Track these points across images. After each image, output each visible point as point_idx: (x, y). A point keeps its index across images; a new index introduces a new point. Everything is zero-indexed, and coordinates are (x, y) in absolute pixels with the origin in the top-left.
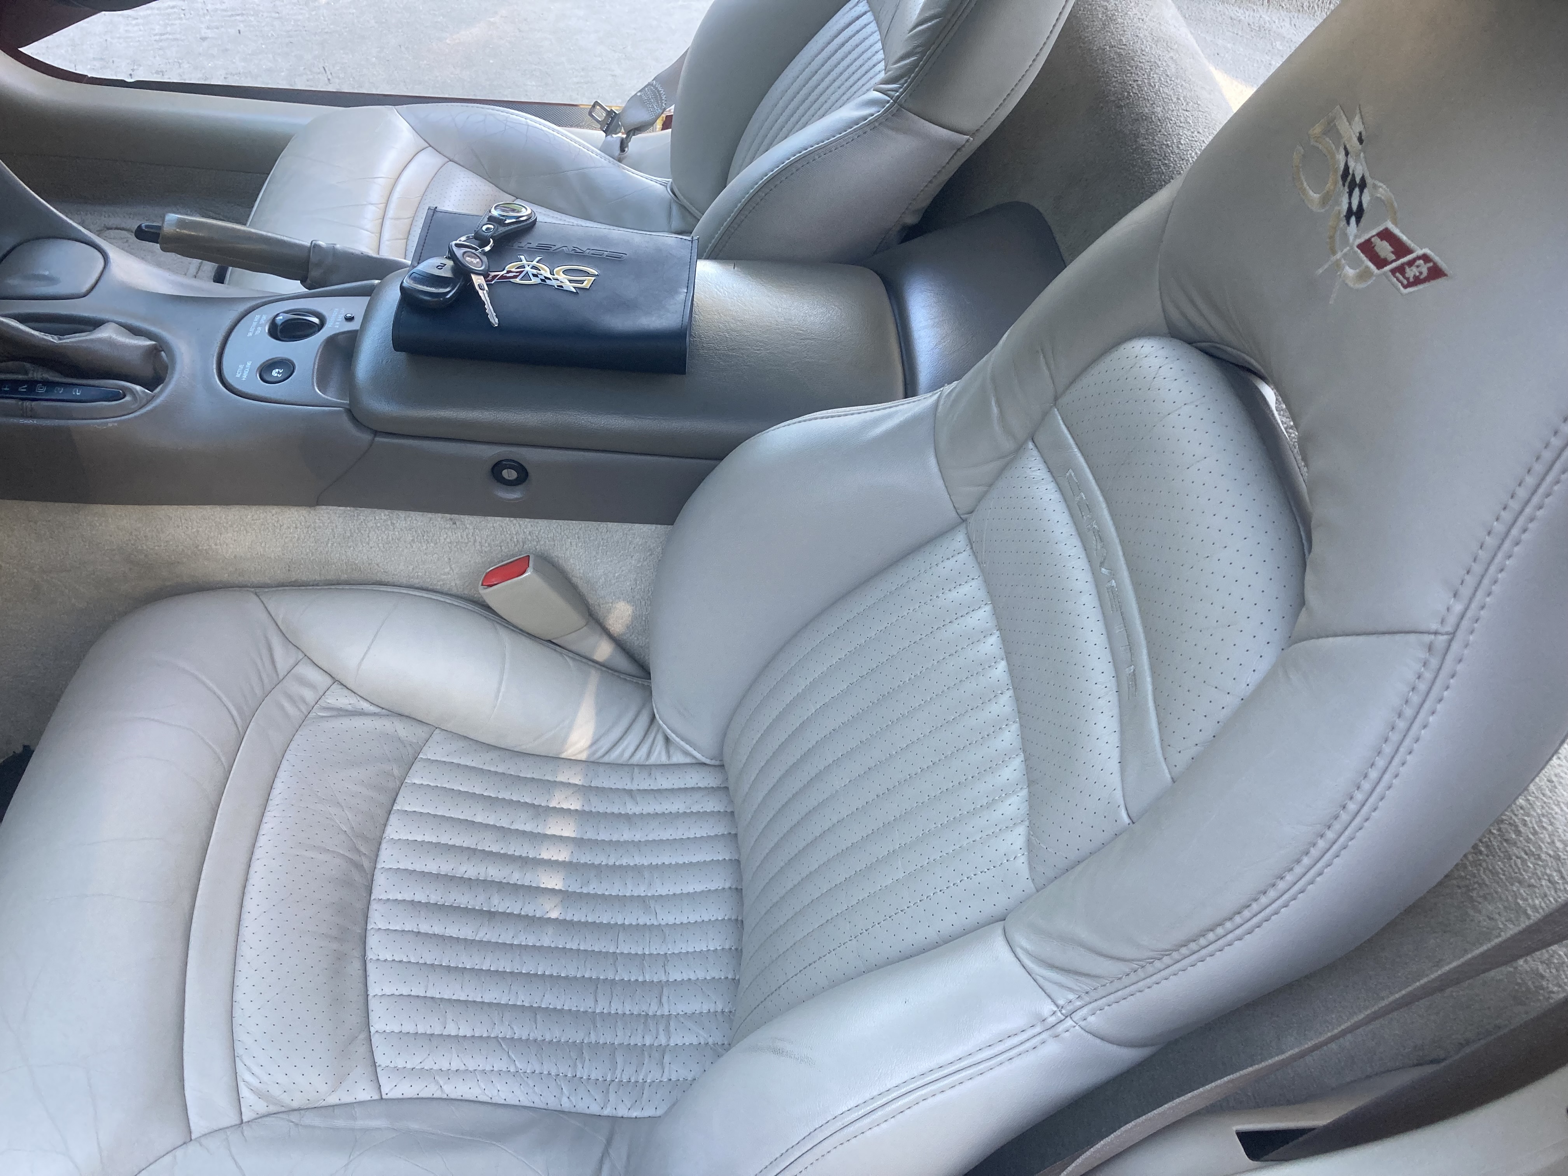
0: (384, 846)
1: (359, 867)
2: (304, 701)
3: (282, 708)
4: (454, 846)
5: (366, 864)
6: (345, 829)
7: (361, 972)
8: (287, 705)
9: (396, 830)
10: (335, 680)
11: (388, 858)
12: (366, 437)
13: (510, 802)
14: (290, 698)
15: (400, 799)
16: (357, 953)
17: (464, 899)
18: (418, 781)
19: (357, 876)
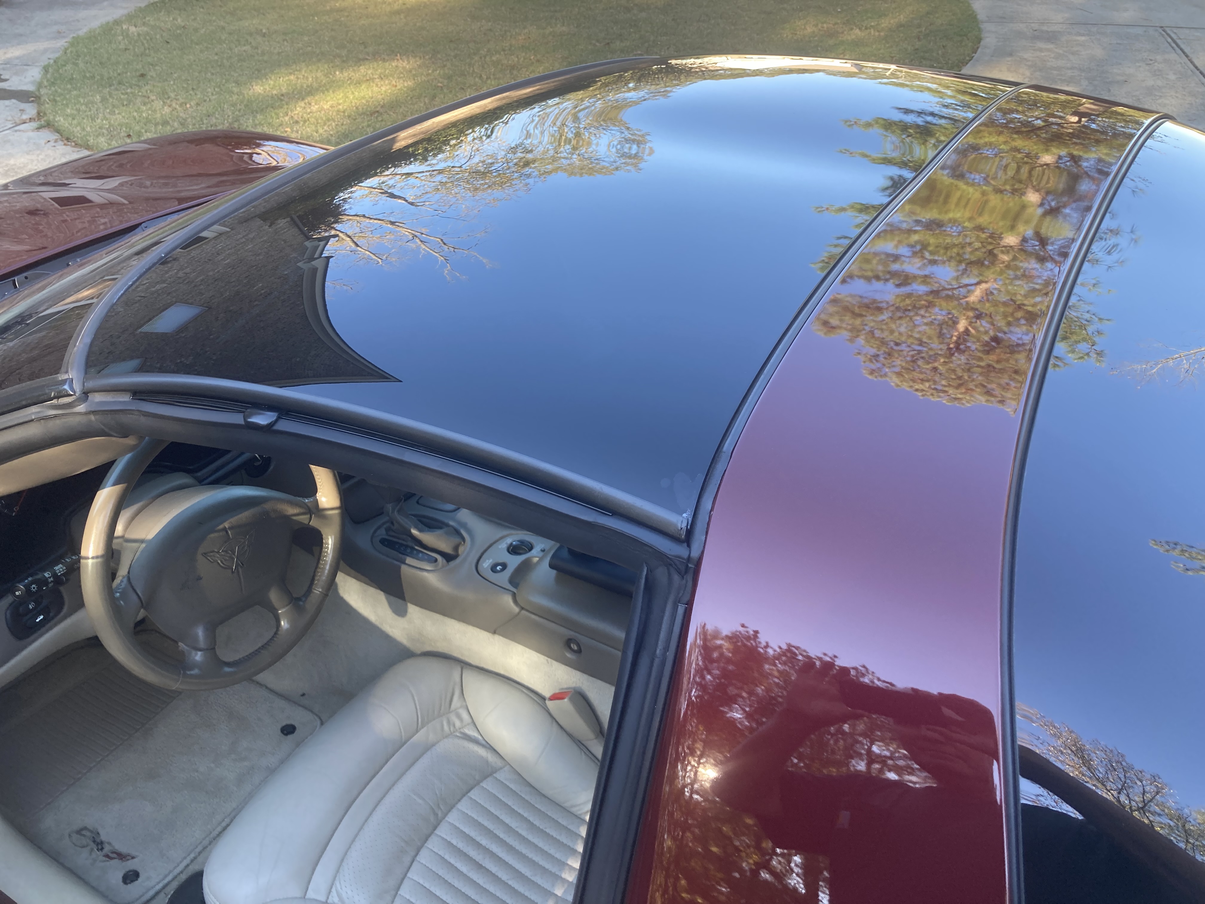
0: (454, 810)
1: (436, 815)
2: (454, 726)
3: (442, 726)
4: (483, 825)
5: (440, 814)
6: (438, 793)
7: (409, 864)
8: (445, 724)
9: (463, 806)
10: (473, 722)
11: (453, 818)
12: (516, 609)
13: (522, 816)
14: (449, 722)
15: (472, 792)
16: (413, 854)
17: (473, 853)
18: (485, 786)
19: (432, 818)
